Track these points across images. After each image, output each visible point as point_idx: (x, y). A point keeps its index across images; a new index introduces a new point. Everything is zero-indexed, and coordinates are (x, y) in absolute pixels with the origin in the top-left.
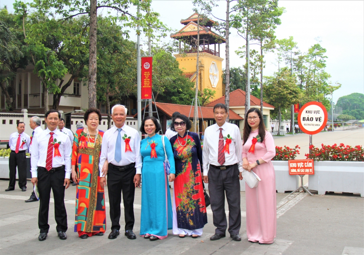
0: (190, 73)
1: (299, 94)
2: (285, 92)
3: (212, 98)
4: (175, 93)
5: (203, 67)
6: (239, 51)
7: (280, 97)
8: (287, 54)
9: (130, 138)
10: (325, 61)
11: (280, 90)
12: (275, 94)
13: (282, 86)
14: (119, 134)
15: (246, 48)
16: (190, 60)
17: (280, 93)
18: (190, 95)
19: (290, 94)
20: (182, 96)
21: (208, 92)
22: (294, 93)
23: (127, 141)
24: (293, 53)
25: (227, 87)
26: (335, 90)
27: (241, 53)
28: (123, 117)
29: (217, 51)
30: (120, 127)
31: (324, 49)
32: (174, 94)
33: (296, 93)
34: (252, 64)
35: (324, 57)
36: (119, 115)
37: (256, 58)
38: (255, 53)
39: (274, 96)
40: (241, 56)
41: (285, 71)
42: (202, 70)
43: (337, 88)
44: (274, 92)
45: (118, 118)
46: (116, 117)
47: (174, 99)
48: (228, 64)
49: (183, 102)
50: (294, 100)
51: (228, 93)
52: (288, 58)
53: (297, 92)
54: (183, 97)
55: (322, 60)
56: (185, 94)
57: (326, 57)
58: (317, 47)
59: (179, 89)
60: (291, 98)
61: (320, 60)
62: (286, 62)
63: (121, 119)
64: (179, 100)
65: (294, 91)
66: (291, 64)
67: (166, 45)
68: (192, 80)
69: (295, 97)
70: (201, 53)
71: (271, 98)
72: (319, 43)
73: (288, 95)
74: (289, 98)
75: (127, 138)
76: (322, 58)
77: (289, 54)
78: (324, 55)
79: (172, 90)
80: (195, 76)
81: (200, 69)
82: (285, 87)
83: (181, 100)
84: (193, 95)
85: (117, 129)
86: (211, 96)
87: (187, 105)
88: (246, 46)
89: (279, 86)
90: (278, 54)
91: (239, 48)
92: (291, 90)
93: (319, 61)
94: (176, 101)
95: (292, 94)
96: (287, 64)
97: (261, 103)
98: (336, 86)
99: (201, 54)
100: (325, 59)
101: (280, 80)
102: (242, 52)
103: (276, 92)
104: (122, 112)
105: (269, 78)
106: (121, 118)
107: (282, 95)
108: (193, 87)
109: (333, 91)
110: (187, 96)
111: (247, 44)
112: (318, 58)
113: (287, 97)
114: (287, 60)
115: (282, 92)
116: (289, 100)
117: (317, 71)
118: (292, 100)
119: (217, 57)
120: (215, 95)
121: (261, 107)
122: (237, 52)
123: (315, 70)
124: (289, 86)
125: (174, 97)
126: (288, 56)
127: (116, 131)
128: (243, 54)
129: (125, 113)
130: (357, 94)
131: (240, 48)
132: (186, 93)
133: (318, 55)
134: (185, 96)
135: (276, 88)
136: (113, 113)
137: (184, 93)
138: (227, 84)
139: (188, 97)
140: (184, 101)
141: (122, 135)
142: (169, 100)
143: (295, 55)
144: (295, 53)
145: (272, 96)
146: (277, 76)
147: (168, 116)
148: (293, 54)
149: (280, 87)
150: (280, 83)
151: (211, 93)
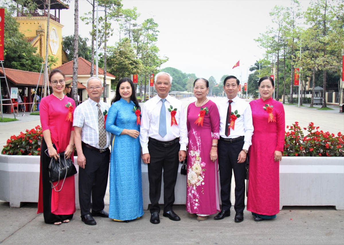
0: (29, 38)
1: (139, 65)
2: (127, 62)
3: (55, 65)
4: (16, 58)
5: (43, 32)
6: (85, 17)
7: (121, 67)
8: (126, 25)
9: (176, 109)
10: (157, 35)
11: (122, 60)
12: (116, 64)
13: (123, 56)
14: (163, 105)
15: (92, 15)
16: (29, 24)
17: (122, 62)
18: (33, 61)
19: (131, 64)
20: (23, 61)
21: (50, 58)
22: (134, 64)
23: (173, 113)
24: (132, 24)
25: (75, 54)
26: (163, 63)
27: (86, 20)
28: (167, 86)
29: (57, 16)
30: (163, 97)
31: (156, 24)
32: (13, 59)
33: (137, 64)
34: (100, 32)
35: (156, 31)
36: (163, 84)
37: (104, 25)
38: (102, 20)
39: (115, 66)
40: (87, 22)
41: (126, 41)
42: (43, 35)
43: (165, 61)
44: (116, 61)
45: (161, 87)
46: (159, 86)
47: (14, 65)
48: (77, 29)
49: (24, 68)
50: (135, 70)
51: (77, 60)
52: (127, 30)
53: (138, 62)
54: (25, 63)
55: (154, 34)
56: (27, 60)
57: (158, 31)
58: (150, 21)
59: (23, 54)
60: (132, 68)
61: (153, 34)
62: (125, 33)
63: (164, 89)
64: (20, 66)
65: (134, 62)
66: (130, 36)
67: (6, 3)
68: (33, 45)
69: (136, 67)
70: (41, 17)
71: (112, 67)
72: (153, 18)
73: (130, 65)
74: (130, 68)
75: (173, 110)
76: (154, 32)
77: (128, 25)
78: (157, 29)
79: (13, 55)
80: (35, 41)
81: (40, 34)
82: (126, 58)
83: (22, 66)
84: (36, 60)
85: (161, 100)
86: (54, 63)
87: (29, 71)
88: (92, 12)
89: (120, 56)
90: (120, 24)
91: (84, 14)
92: (132, 60)
93: (151, 34)
94: (17, 66)
95: (133, 65)
96: (126, 34)
97: (104, 72)
98: (164, 59)
99: (42, 19)
100: (157, 33)
101: (121, 50)
102: (88, 19)
103: (117, 62)
104: (166, 81)
105: (111, 48)
106: (165, 87)
107: (122, 65)
108: (35, 52)
109: (162, 64)
110: (29, 62)
111: (94, 11)
112: (150, 32)
113: (128, 67)
114: (126, 31)
115: (124, 62)
116: (131, 70)
117: (150, 44)
118: (133, 70)
119: (57, 22)
120: (57, 62)
121: (105, 76)
122: (82, 18)
123: (148, 43)
124: (130, 56)
125: (14, 62)
126: (127, 27)
127: (159, 101)
128: (88, 21)
129: (169, 82)
130: (171, 68)
131: (86, 14)
132: (28, 58)
133: (150, 29)
134: (27, 62)
135: (118, 58)
136: (157, 81)
137: (25, 59)
138: (75, 50)
139: (30, 64)
140: (26, 67)
141: (167, 106)
142: (9, 65)
143: (134, 26)
144: (134, 24)
145: (114, 66)
146: (118, 45)
147: (13, 83)
148: (132, 26)
149: (122, 57)
150: (121, 53)
151: (53, 60)
